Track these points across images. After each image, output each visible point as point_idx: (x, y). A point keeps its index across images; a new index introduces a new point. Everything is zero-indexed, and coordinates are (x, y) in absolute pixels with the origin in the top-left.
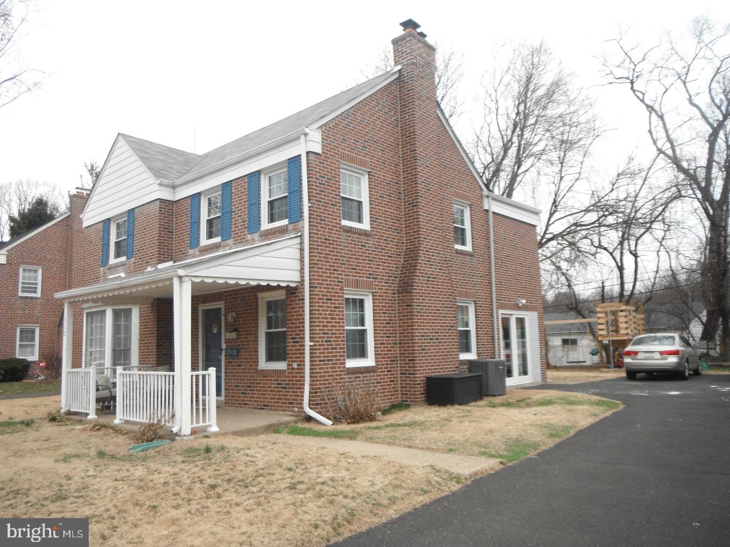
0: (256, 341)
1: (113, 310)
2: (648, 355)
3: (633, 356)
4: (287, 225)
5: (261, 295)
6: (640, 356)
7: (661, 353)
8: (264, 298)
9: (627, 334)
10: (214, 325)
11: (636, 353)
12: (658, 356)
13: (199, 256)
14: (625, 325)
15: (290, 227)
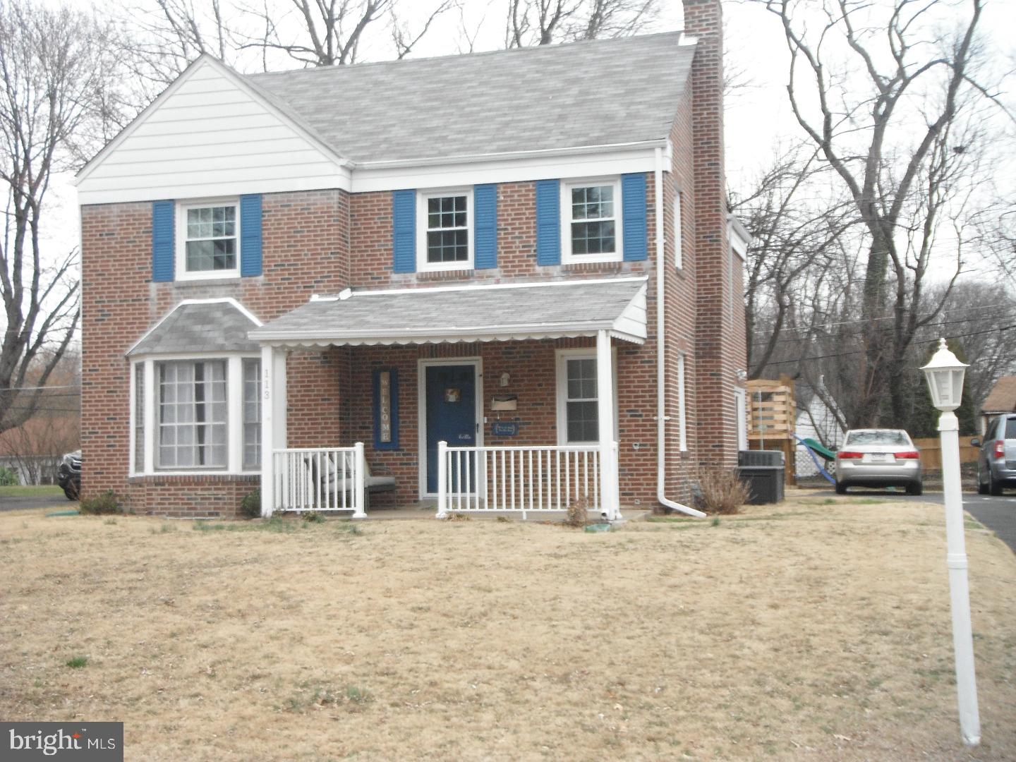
0: (553, 413)
1: (243, 360)
2: (878, 458)
3: (856, 459)
4: (620, 263)
5: (559, 352)
6: (866, 459)
7: (896, 456)
8: (562, 356)
9: (785, 431)
10: (450, 391)
11: (860, 455)
12: (891, 459)
13: (419, 286)
14: (783, 417)
15: (627, 266)
